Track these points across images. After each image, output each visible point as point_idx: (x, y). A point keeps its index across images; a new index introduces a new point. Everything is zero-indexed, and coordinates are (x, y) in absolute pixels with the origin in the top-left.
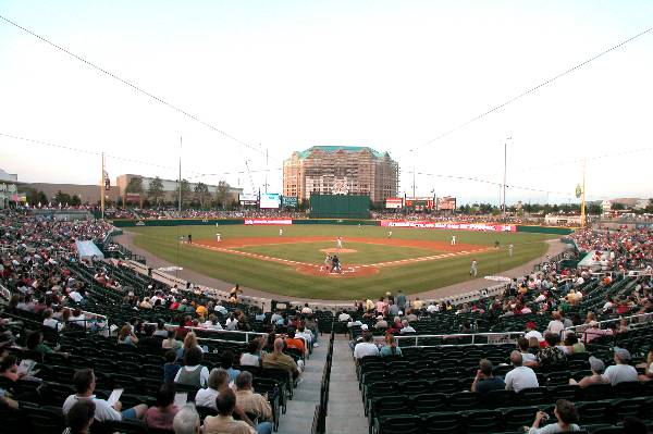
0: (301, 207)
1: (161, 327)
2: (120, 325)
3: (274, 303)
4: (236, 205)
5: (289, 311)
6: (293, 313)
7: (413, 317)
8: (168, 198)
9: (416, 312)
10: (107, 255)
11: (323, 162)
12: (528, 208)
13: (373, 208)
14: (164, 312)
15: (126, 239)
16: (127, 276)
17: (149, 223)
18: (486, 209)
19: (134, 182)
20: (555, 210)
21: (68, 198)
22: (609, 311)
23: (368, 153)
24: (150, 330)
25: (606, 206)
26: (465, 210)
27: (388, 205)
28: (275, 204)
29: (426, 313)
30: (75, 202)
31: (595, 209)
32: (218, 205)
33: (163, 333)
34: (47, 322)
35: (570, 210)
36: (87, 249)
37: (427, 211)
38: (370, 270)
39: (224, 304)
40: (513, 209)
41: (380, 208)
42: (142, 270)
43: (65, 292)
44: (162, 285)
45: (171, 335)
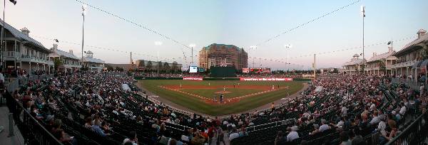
0: (206, 73)
1: (152, 119)
2: (137, 116)
3: (195, 115)
4: (180, 71)
5: (201, 119)
6: (203, 120)
7: (253, 119)
8: (153, 69)
9: (255, 116)
10: (132, 89)
11: (216, 51)
12: (297, 72)
13: (237, 73)
14: (153, 113)
15: (138, 84)
16: (139, 98)
17: (147, 78)
18: (282, 72)
19: (142, 62)
20: (305, 72)
21: (119, 69)
22: (323, 107)
23: (234, 48)
24: (148, 119)
25: (322, 71)
26: (274, 73)
27: (244, 72)
28: (195, 71)
29: (259, 116)
30: (122, 70)
31: (318, 72)
32: (173, 72)
33: (153, 121)
34: (114, 112)
35: (311, 72)
36: (126, 87)
37: (259, 73)
38: (236, 100)
39: (175, 113)
40: (291, 72)
41: (240, 72)
42: (144, 96)
43: (119, 102)
44: (152, 103)
45: (156, 122)
